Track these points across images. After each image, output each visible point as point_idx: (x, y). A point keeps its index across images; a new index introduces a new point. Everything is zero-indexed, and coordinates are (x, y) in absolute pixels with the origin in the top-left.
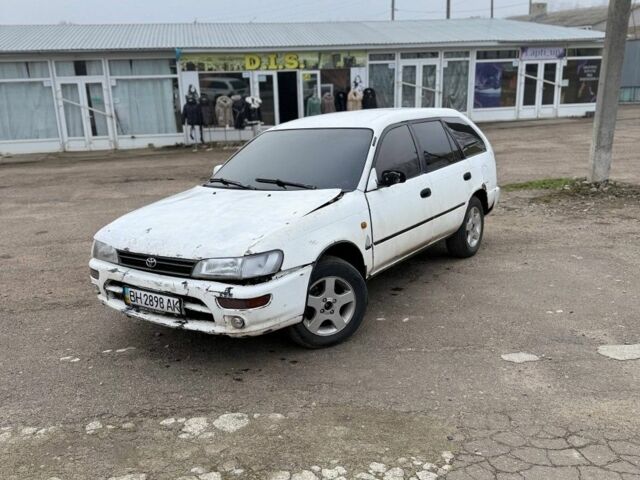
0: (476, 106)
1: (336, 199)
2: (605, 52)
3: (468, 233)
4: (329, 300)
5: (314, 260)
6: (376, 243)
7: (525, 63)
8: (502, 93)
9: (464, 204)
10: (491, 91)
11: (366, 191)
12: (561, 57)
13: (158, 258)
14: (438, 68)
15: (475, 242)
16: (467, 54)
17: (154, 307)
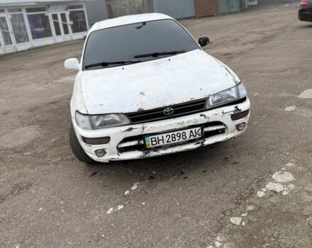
0: (34, 38)
2: (85, 6)
7: (51, 13)
8: (44, 30)
10: (38, 29)
12: (66, 9)
13: (174, 106)
14: (7, 19)
16: (20, 10)
17: (176, 141)
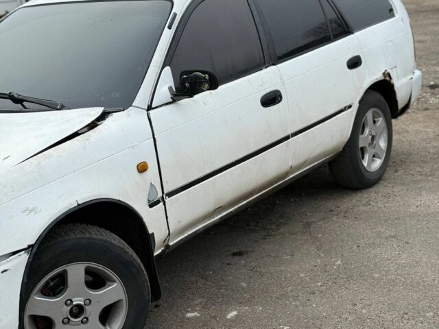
1: (92, 126)
3: (363, 150)
4: (78, 301)
5: (32, 242)
6: (171, 194)
9: (350, 107)
11: (150, 108)
15: (378, 163)
